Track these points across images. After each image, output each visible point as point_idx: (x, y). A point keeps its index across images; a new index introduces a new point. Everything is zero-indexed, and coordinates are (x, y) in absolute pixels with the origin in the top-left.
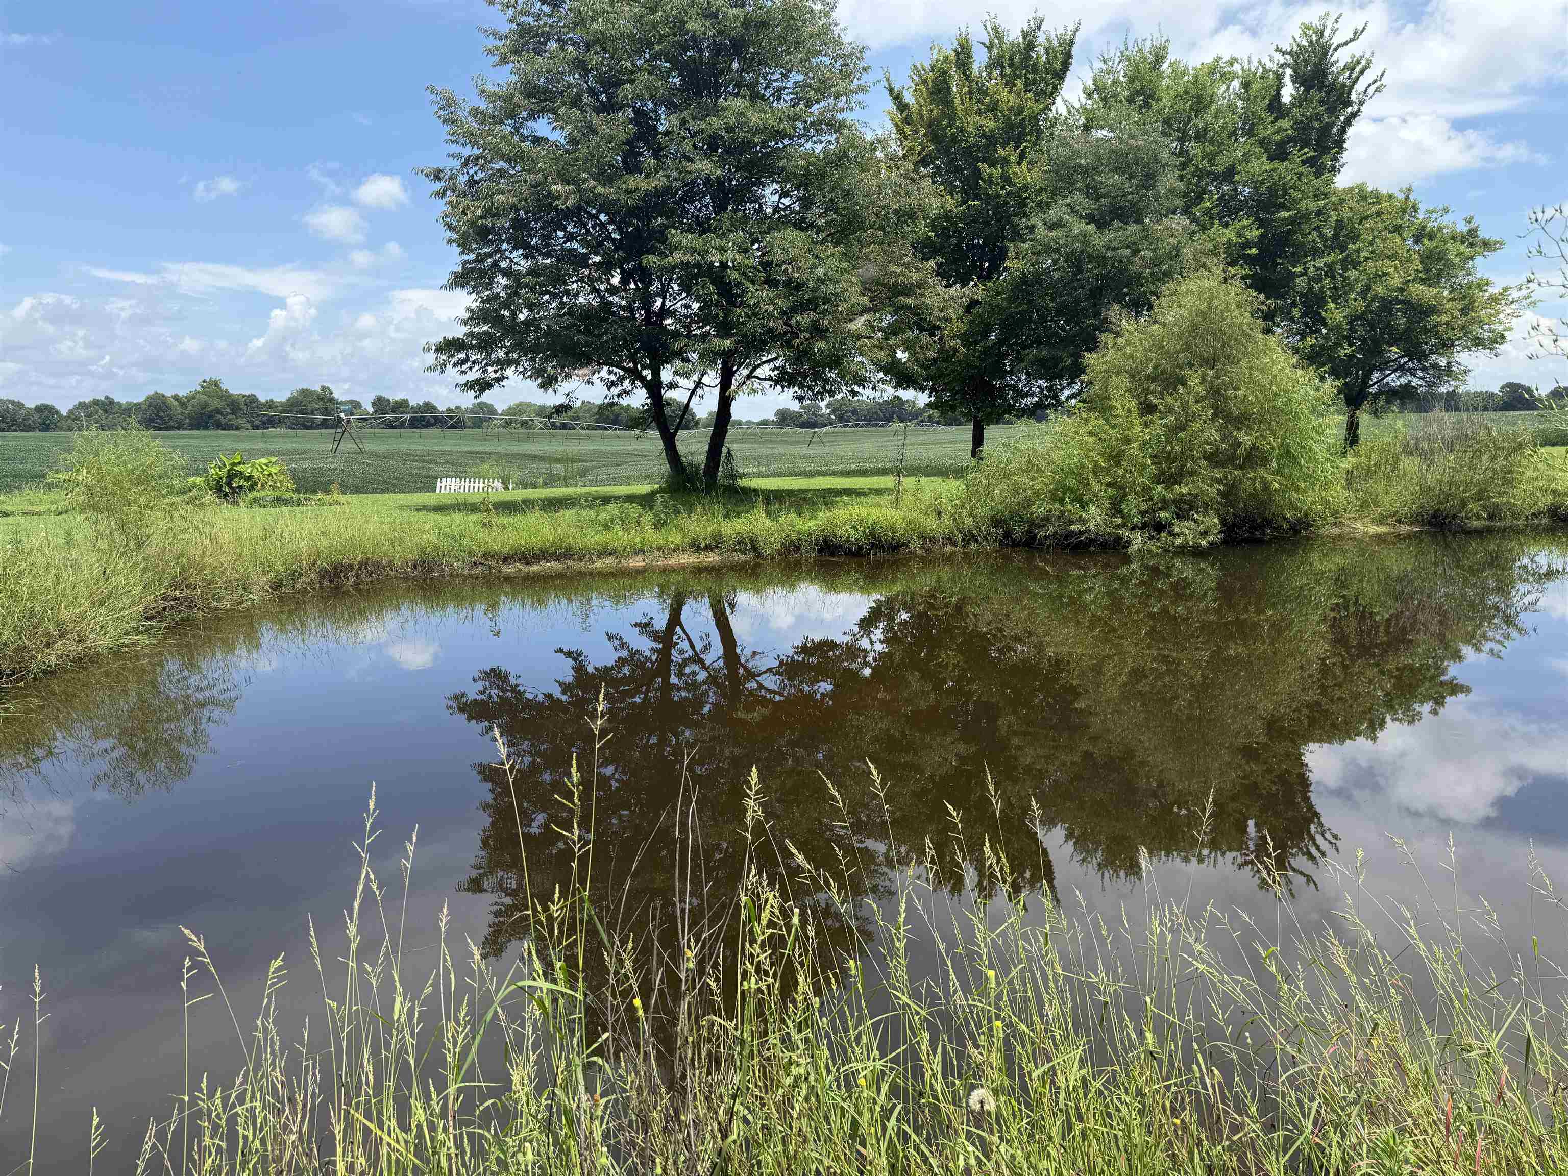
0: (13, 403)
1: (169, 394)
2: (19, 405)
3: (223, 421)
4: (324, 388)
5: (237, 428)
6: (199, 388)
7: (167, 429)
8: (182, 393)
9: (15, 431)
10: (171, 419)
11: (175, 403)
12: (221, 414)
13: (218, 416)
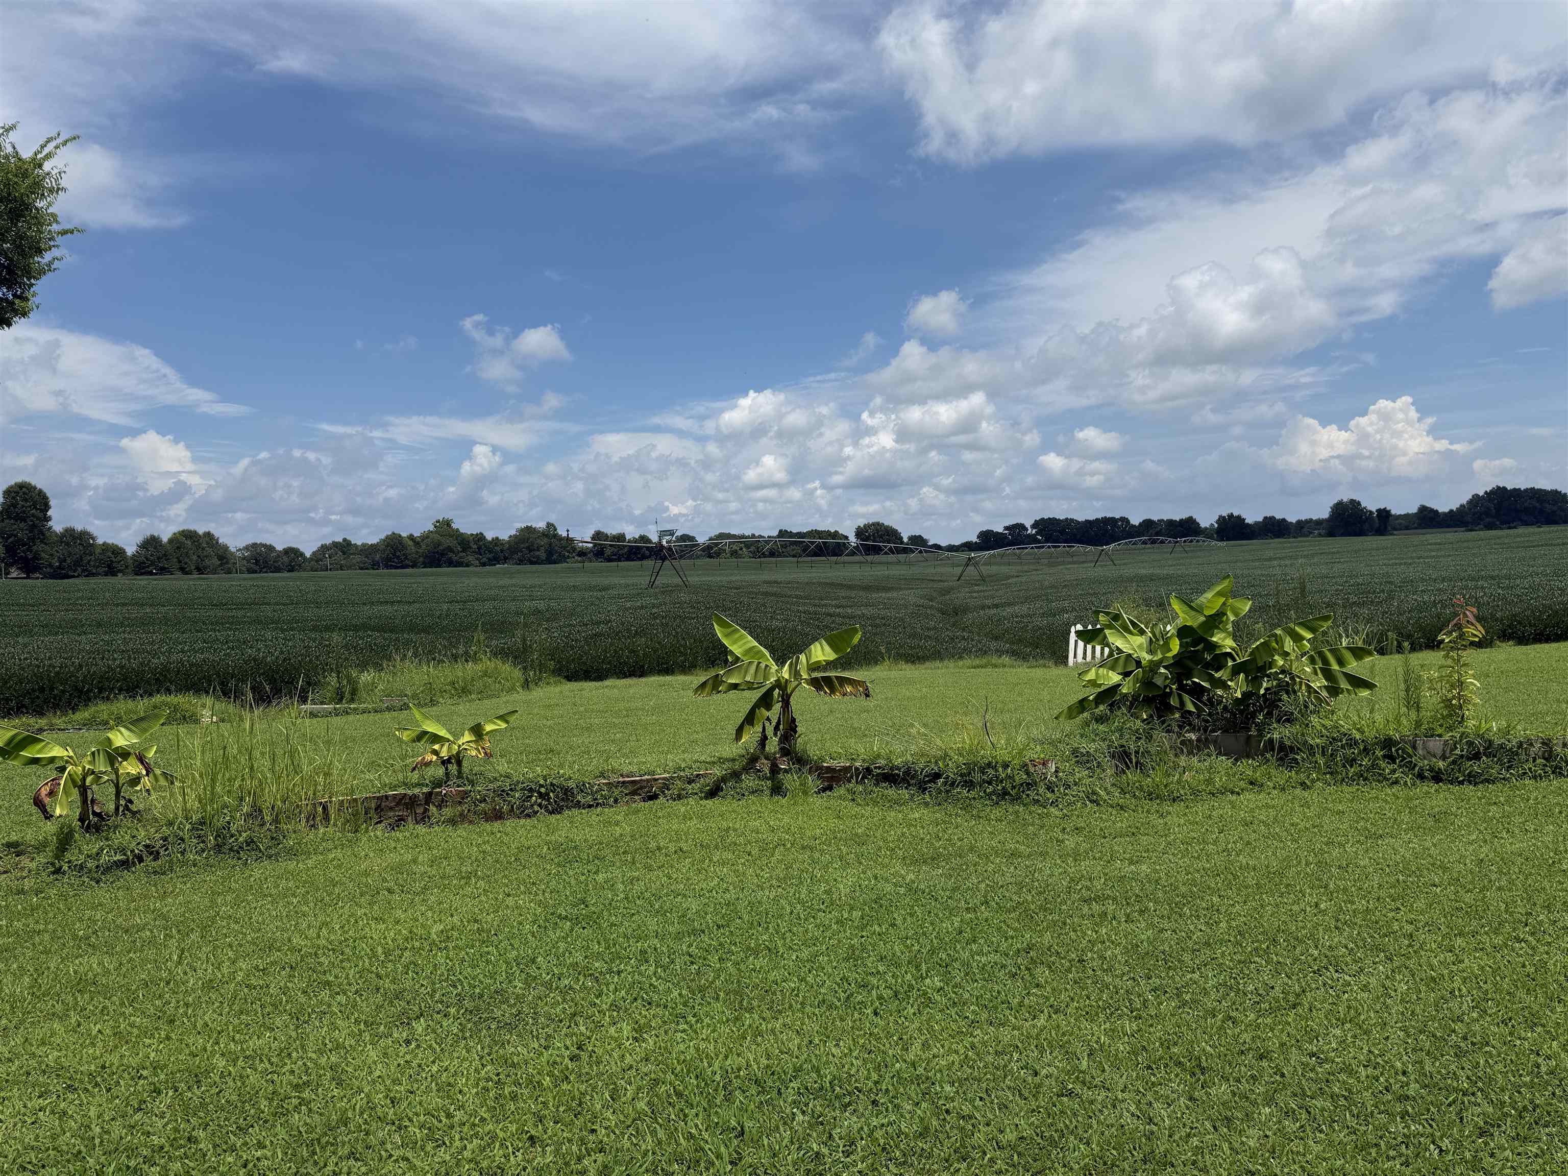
0: (265, 546)
1: (404, 534)
2: (270, 548)
3: (455, 558)
4: (549, 525)
5: (467, 566)
6: (432, 528)
7: (403, 567)
8: (417, 534)
9: (266, 572)
10: (406, 558)
11: (411, 543)
12: (453, 552)
13: (451, 554)
